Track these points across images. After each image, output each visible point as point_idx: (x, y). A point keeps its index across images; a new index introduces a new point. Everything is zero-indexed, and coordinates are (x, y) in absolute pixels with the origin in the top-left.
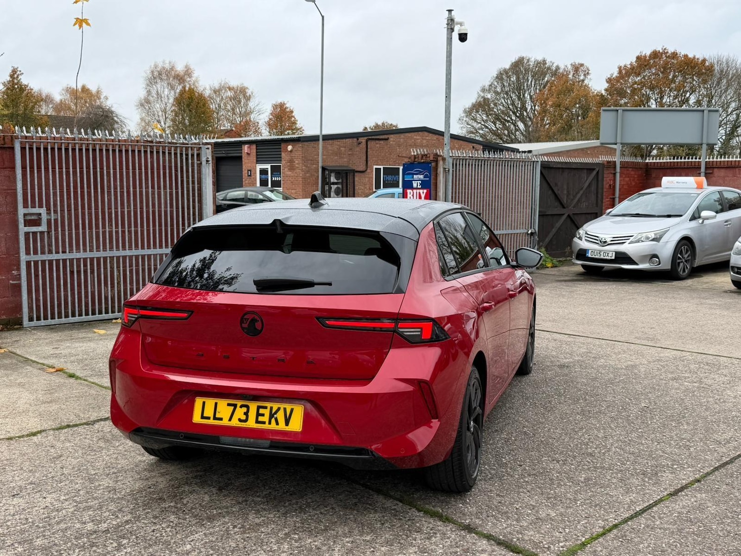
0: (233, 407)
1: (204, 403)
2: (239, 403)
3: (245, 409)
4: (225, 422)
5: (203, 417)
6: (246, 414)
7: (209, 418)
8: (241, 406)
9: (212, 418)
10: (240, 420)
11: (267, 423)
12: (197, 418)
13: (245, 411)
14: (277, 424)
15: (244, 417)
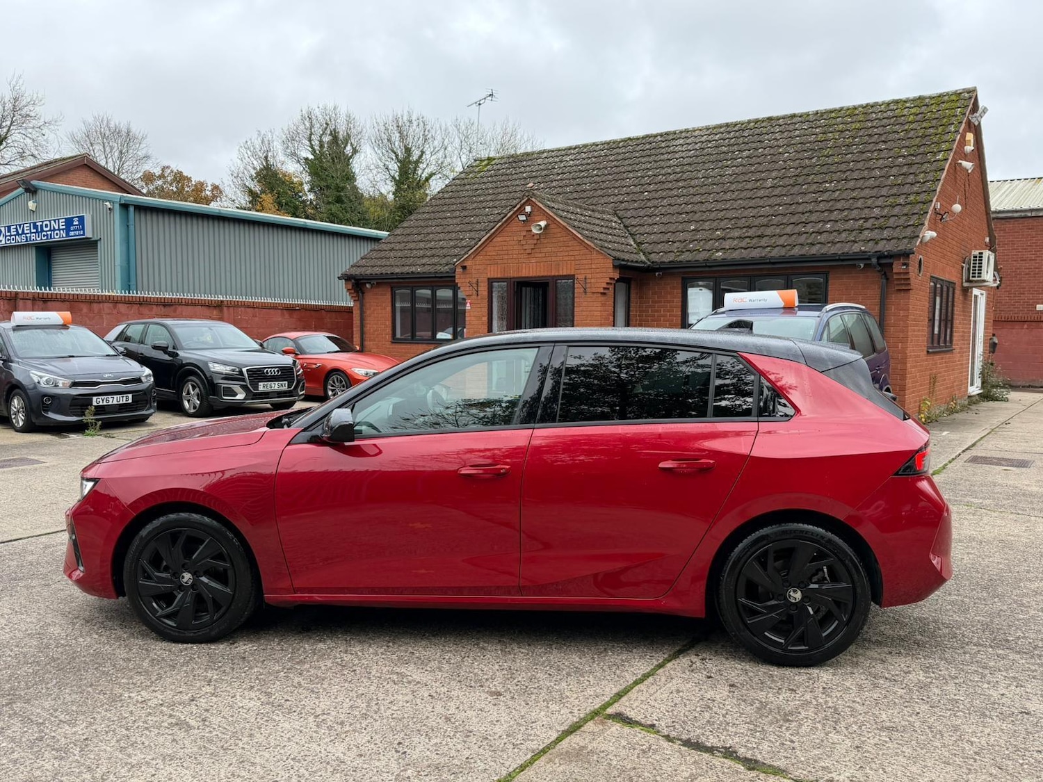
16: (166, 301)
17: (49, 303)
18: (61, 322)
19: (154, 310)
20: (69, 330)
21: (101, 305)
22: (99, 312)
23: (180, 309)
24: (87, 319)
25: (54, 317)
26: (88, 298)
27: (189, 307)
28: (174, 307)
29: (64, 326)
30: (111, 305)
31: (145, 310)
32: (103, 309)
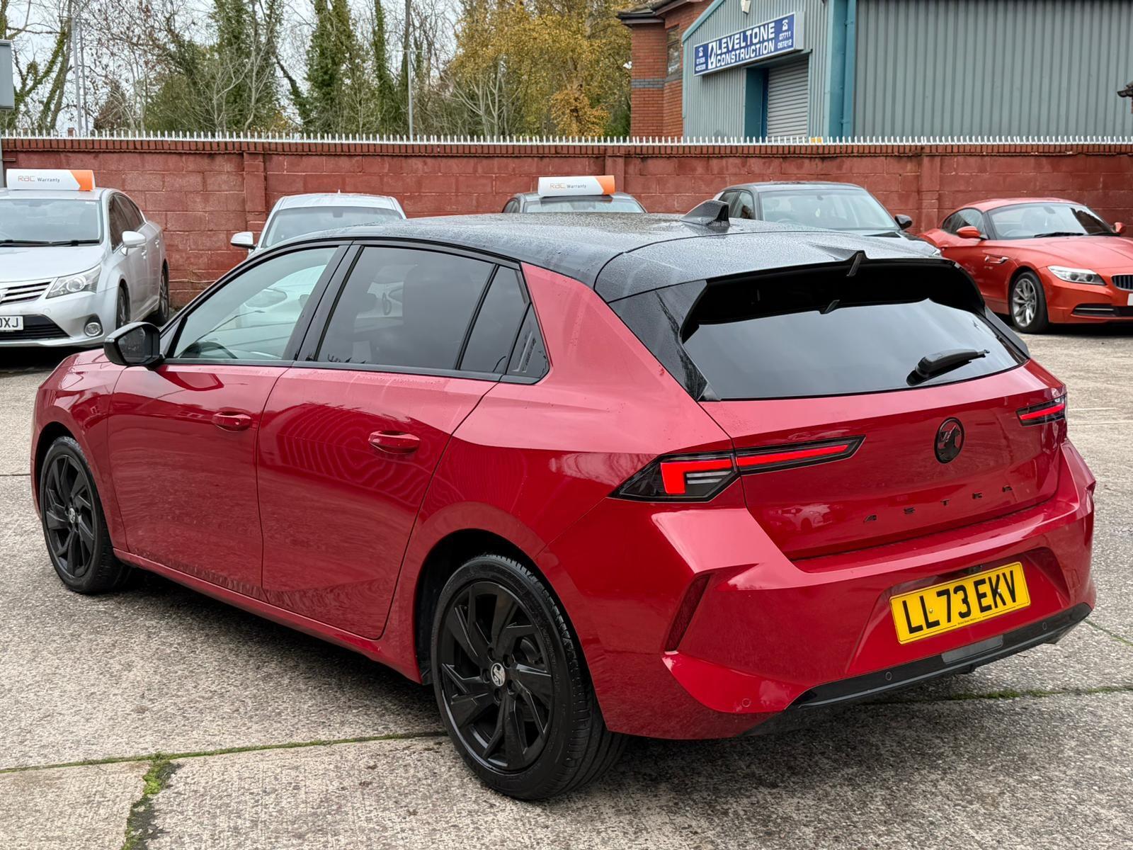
0: (946, 596)
1: (905, 603)
2: (951, 586)
3: (961, 594)
4: (944, 627)
5: (913, 630)
6: (965, 601)
7: (920, 628)
8: (956, 591)
9: (925, 627)
10: (962, 615)
11: (993, 606)
12: (904, 636)
13: (963, 597)
14: (1004, 604)
15: (964, 609)
16: (826, 152)
17: (650, 162)
18: (601, 191)
19: (806, 165)
20: (613, 203)
21: (724, 161)
22: (721, 172)
23: (848, 163)
24: (701, 182)
25: (591, 184)
26: (704, 151)
27: (864, 159)
28: (838, 160)
29: (606, 197)
30: (737, 161)
31: (791, 167)
32: (727, 167)
